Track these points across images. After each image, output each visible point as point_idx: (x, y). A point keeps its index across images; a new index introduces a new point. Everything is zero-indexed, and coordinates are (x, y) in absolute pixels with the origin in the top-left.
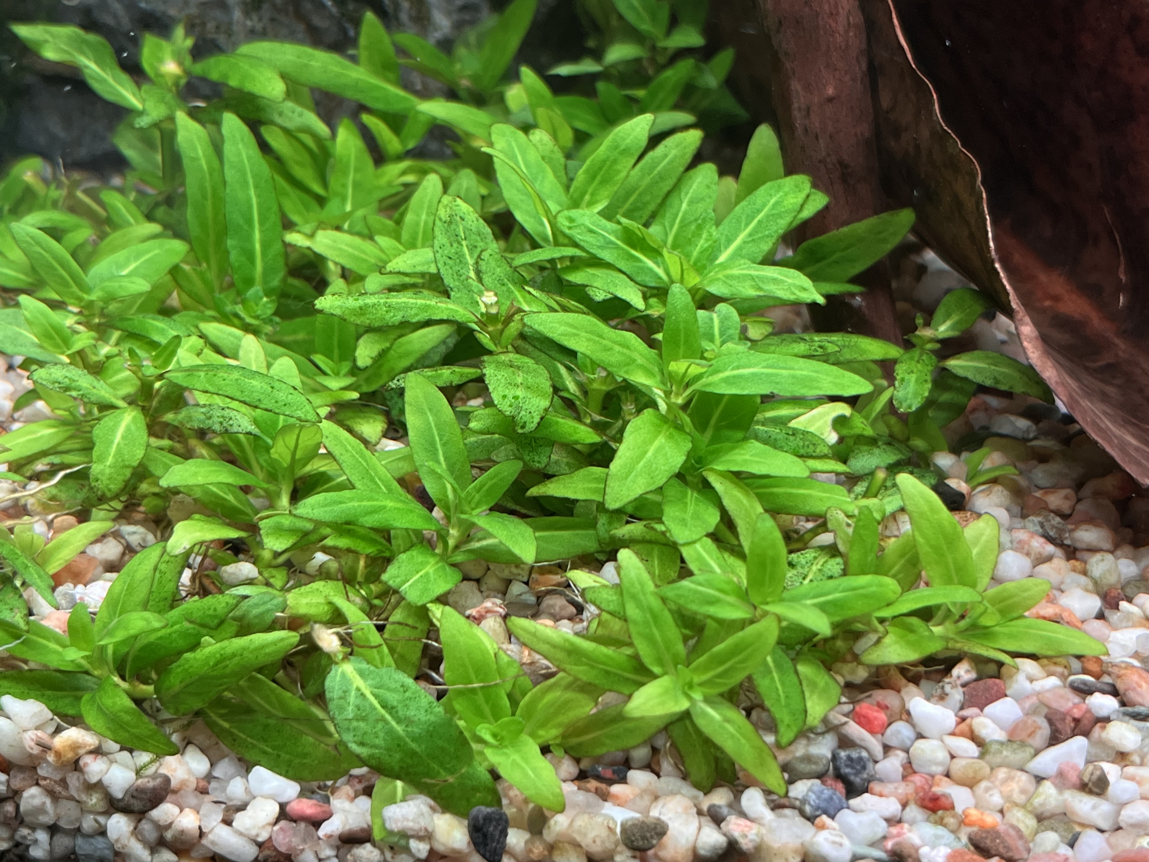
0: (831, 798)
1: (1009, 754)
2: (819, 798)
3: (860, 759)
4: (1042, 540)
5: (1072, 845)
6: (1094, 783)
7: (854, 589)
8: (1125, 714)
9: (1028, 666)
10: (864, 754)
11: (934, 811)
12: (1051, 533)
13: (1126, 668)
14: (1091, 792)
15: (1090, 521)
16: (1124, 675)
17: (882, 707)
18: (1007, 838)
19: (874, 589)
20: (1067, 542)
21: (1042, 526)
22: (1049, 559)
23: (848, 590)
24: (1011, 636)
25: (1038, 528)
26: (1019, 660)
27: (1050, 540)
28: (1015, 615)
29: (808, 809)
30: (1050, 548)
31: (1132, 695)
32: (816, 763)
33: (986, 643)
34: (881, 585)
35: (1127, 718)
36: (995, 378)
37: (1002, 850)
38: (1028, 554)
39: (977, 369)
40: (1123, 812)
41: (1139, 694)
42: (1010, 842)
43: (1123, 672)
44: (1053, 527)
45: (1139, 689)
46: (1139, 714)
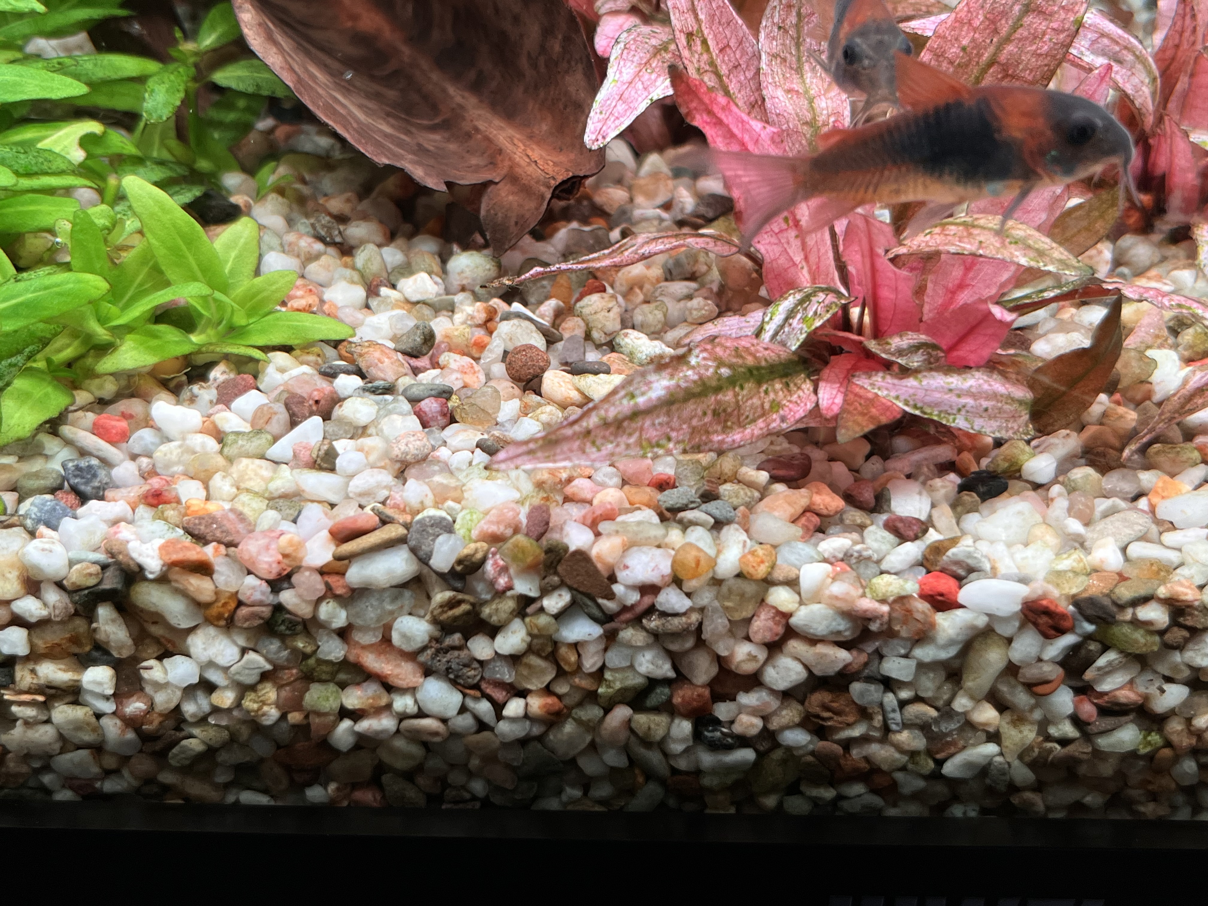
0: (54, 509)
1: (245, 443)
2: (40, 510)
3: (90, 467)
4: (310, 240)
5: (295, 521)
6: (322, 460)
7: (46, 288)
8: (364, 390)
9: (280, 357)
10: (94, 462)
11: (154, 506)
12: (323, 233)
13: (369, 346)
14: (321, 469)
15: (364, 217)
16: (366, 353)
17: (125, 416)
18: (225, 522)
19: (71, 286)
20: (338, 239)
21: (313, 225)
22: (317, 257)
23: (40, 290)
24: (263, 331)
25: (310, 229)
26: (271, 355)
27: (320, 239)
28: (266, 310)
29: (29, 523)
30: (319, 246)
31: (373, 371)
32: (44, 478)
33: (239, 342)
34: (79, 282)
35: (367, 394)
36: (257, 85)
37: (218, 534)
38: (298, 256)
39: (239, 78)
40: (351, 484)
41: (382, 371)
42: (228, 526)
43: (365, 350)
44: (323, 226)
45: (380, 365)
46: (377, 388)
